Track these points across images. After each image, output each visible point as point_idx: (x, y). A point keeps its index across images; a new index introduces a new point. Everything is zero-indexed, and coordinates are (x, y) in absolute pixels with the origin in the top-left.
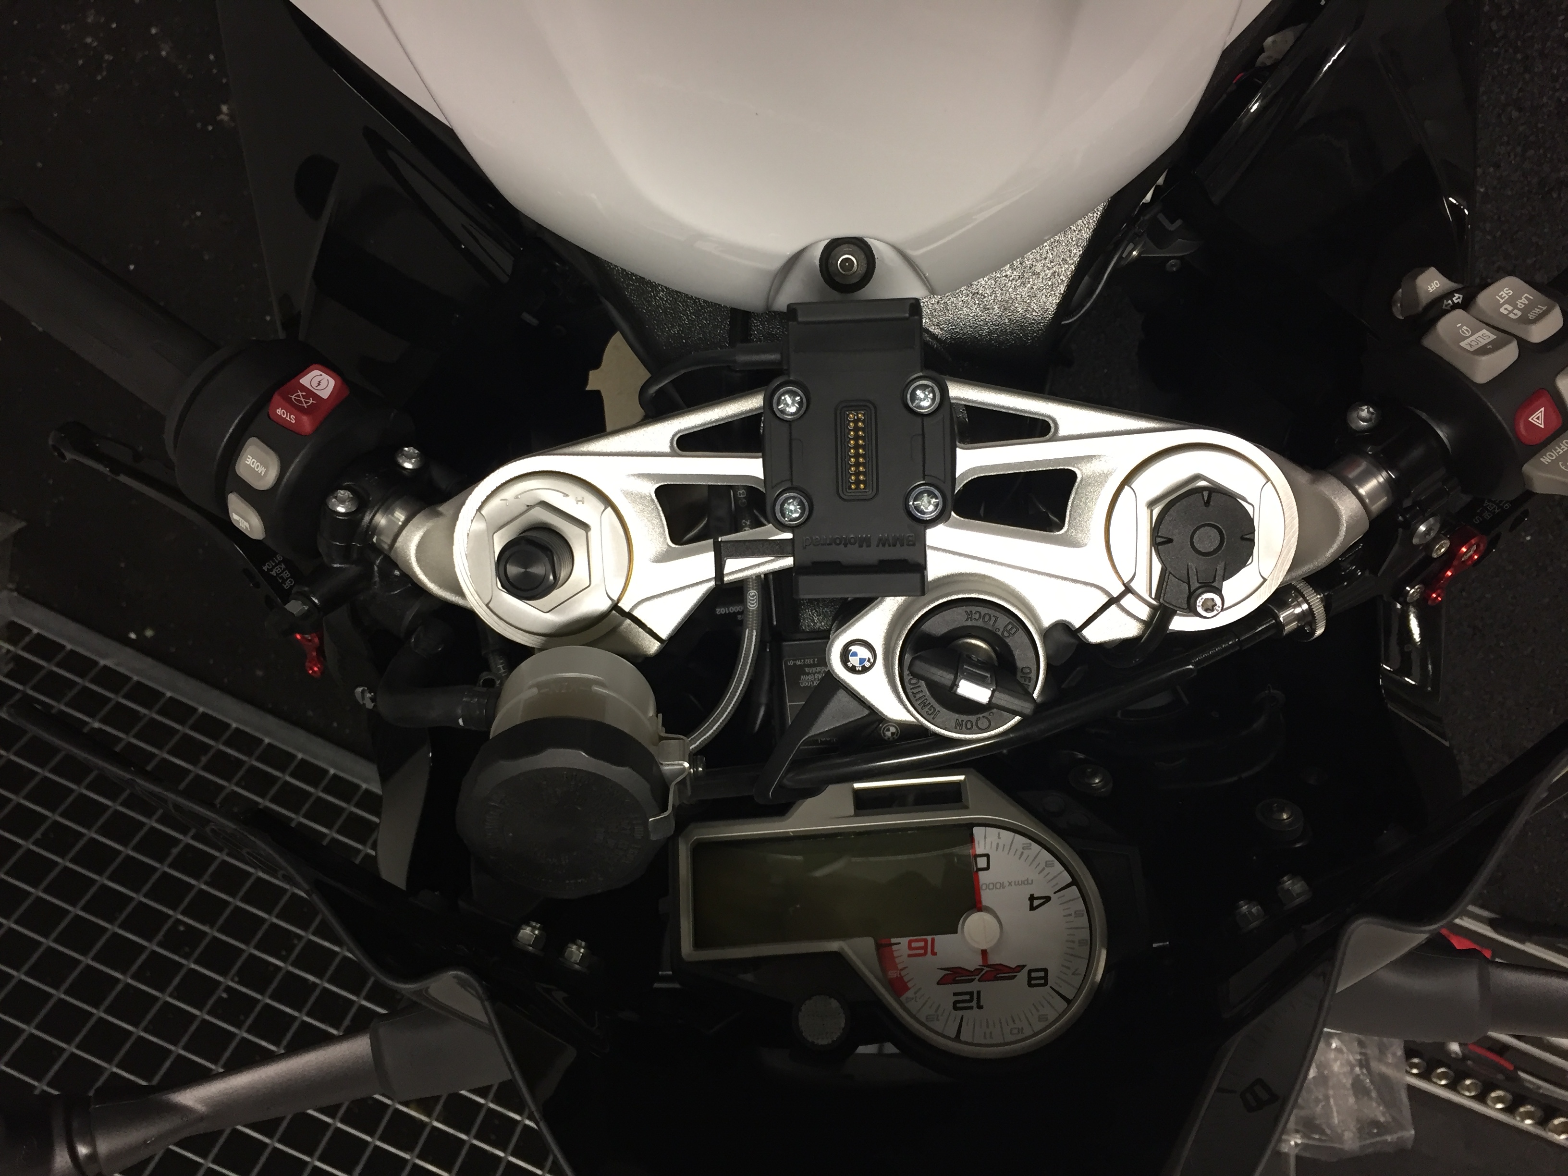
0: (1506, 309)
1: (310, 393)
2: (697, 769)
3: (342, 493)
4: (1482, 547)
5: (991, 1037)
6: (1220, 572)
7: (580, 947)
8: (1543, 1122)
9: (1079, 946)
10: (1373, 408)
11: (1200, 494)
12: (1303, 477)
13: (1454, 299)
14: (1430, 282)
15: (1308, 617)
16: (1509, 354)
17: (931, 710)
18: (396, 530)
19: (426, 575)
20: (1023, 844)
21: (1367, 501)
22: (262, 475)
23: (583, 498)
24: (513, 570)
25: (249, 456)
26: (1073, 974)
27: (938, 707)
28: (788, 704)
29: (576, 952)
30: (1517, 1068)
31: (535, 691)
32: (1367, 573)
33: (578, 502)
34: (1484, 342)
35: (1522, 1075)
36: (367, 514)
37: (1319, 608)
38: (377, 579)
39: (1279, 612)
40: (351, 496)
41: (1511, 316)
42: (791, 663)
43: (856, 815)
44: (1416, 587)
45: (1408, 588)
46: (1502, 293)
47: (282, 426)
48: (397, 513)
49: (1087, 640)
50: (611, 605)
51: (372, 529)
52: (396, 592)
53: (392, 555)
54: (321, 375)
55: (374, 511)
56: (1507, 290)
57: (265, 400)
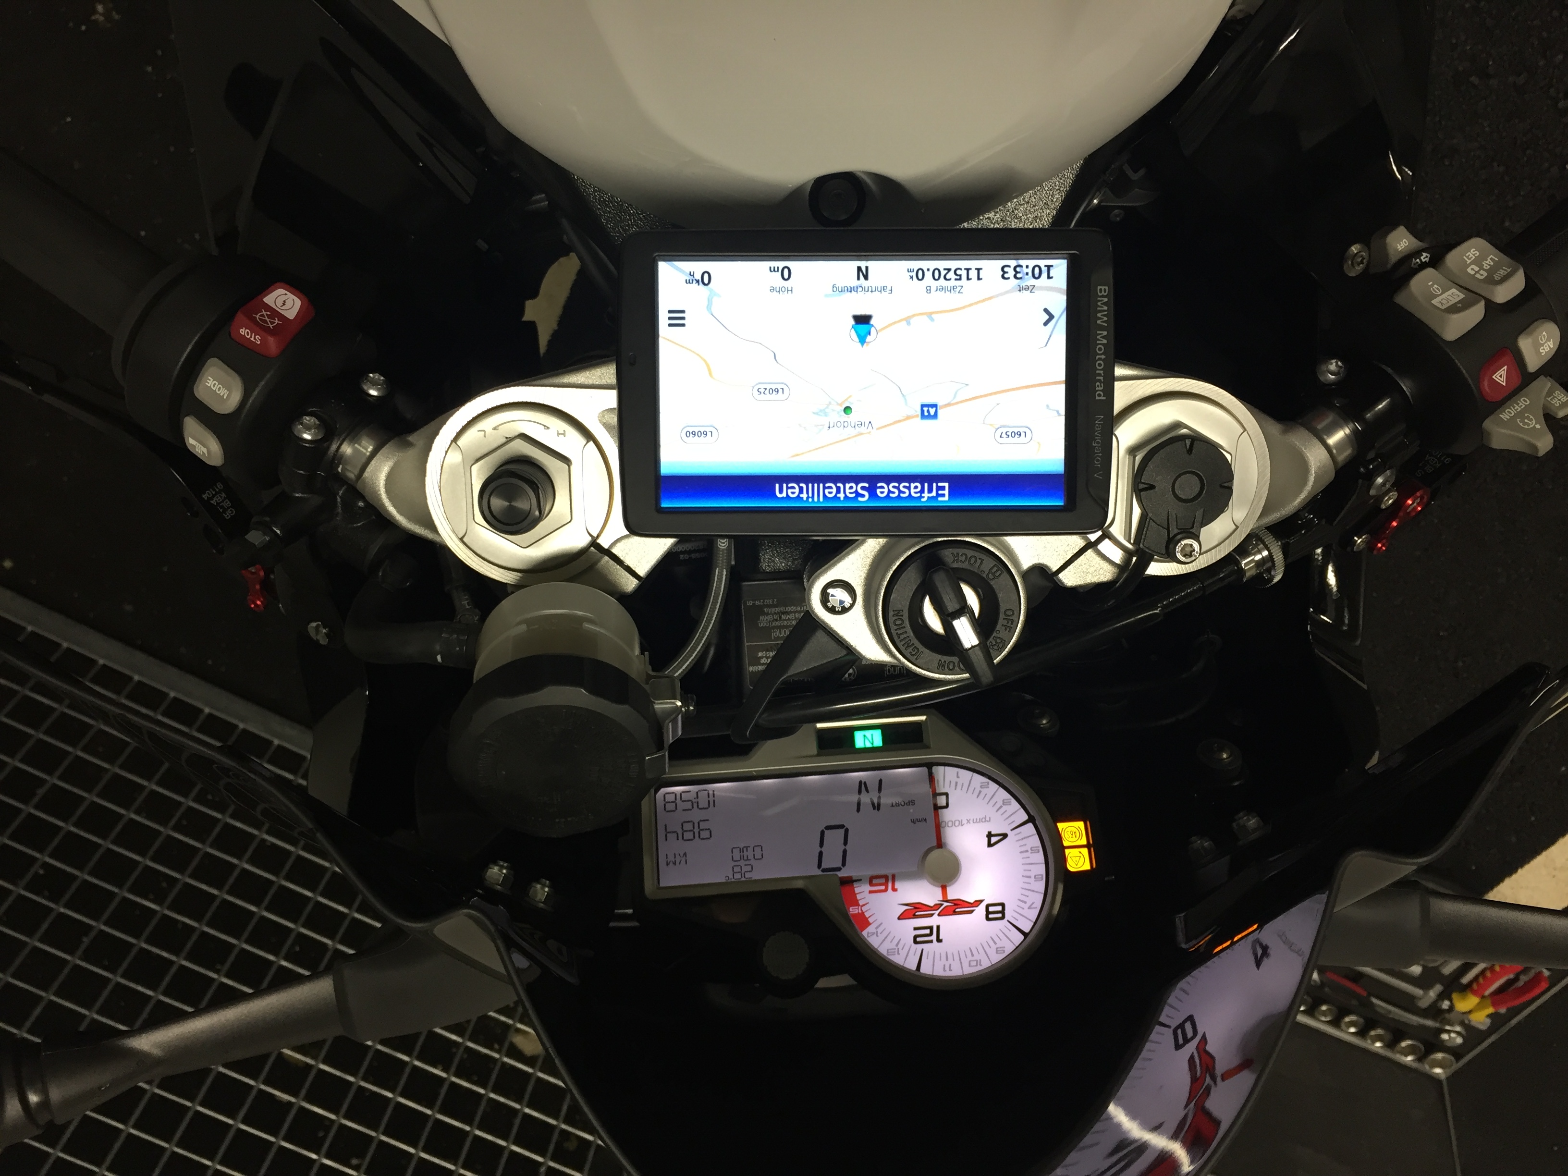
0: (1472, 269)
1: (274, 313)
2: (688, 708)
3: (307, 419)
4: (1425, 500)
5: (950, 970)
6: (1199, 518)
7: (544, 885)
8: (1391, 1044)
9: (1035, 881)
10: (1341, 362)
11: (1183, 442)
12: (1275, 428)
13: (1422, 258)
14: (1399, 241)
15: (1268, 564)
16: (1477, 313)
17: (914, 651)
18: (364, 460)
19: (394, 506)
20: (981, 783)
21: (1334, 451)
22: (225, 398)
23: (564, 431)
24: (498, 503)
25: (210, 378)
26: (1030, 908)
27: (921, 648)
28: (746, 644)
29: (541, 891)
30: (1370, 994)
31: (524, 627)
32: (1323, 522)
33: (559, 434)
34: (1454, 301)
35: (1375, 1001)
36: (335, 442)
37: (1278, 556)
38: (340, 510)
39: (1241, 559)
40: (317, 422)
41: (1478, 276)
42: (750, 603)
43: (819, 755)
44: (1364, 537)
45: (1356, 538)
46: (1469, 253)
47: (245, 346)
48: (363, 442)
49: (1063, 583)
50: (591, 542)
51: (338, 458)
52: (359, 524)
53: (359, 486)
54: (286, 294)
55: (341, 439)
56: (1474, 251)
57: (226, 319)
